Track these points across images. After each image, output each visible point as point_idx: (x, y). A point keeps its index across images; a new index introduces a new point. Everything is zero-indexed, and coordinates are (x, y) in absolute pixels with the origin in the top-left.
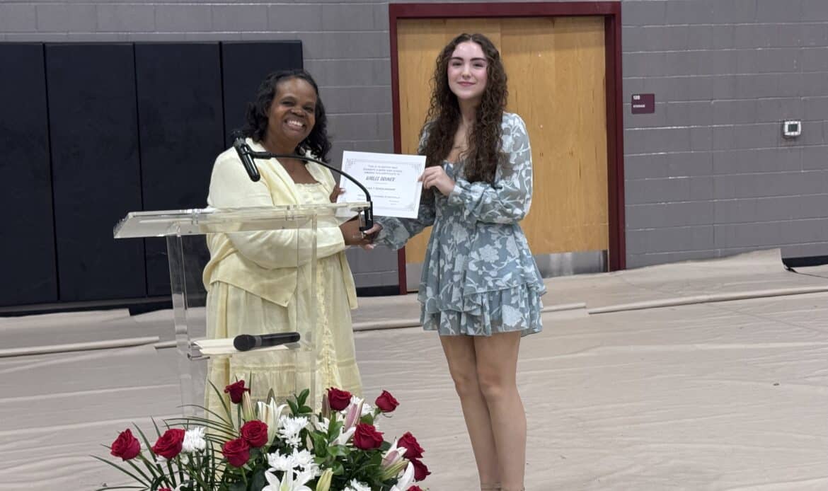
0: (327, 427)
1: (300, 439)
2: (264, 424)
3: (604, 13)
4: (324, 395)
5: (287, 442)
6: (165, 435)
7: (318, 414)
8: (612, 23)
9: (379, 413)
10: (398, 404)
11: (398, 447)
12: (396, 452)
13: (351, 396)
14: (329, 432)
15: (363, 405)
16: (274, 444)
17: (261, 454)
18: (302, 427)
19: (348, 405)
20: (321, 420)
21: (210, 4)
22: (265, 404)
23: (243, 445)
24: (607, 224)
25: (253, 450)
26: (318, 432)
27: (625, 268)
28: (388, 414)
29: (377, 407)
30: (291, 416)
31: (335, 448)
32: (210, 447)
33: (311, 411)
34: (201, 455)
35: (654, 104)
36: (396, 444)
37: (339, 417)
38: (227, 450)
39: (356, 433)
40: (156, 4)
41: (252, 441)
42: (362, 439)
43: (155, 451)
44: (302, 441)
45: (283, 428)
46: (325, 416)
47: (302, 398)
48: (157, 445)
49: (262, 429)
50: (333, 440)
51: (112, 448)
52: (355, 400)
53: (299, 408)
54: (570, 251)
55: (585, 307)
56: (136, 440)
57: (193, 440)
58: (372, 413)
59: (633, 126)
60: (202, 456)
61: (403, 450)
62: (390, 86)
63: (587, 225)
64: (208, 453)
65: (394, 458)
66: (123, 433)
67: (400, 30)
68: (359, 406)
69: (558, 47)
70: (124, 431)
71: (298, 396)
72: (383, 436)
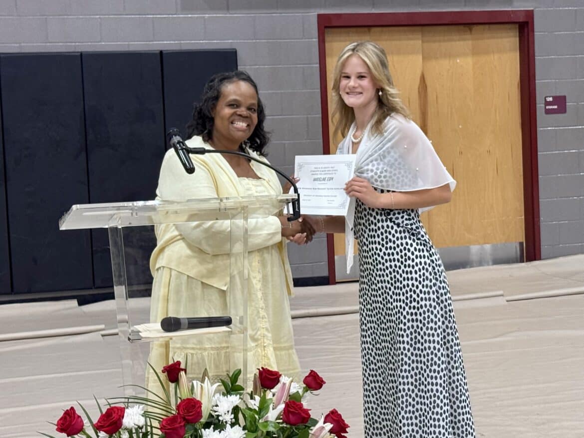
0: (258, 406)
1: (233, 415)
2: (198, 401)
3: (518, 21)
4: (255, 374)
5: (220, 418)
6: (106, 413)
7: (250, 393)
8: (526, 30)
9: (307, 391)
10: (325, 383)
11: (325, 422)
12: (323, 428)
13: (280, 375)
14: (259, 409)
15: (291, 383)
16: (208, 421)
17: (196, 430)
18: (235, 405)
19: (277, 384)
20: (252, 398)
21: (152, 16)
22: (199, 383)
23: (179, 420)
24: (523, 217)
25: (189, 427)
26: (250, 409)
27: (540, 259)
28: (315, 392)
29: (305, 386)
30: (224, 395)
31: (265, 424)
32: (149, 424)
33: (243, 389)
34: (140, 431)
35: (566, 105)
36: (322, 420)
37: (269, 395)
38: (164, 426)
39: (284, 409)
40: (101, 17)
41: (187, 417)
42: (291, 416)
43: (98, 428)
44: (234, 418)
45: (217, 406)
46: (256, 394)
47: (235, 377)
48: (98, 421)
49: (197, 406)
50: (263, 417)
51: (57, 425)
52: (284, 379)
53: (231, 386)
54: (488, 243)
55: (502, 295)
56: (79, 417)
57: (133, 417)
58: (301, 392)
59: (546, 126)
60: (142, 432)
61: (329, 426)
62: (319, 90)
63: (504, 218)
64: (146, 429)
65: (321, 433)
66: (67, 410)
67: (328, 38)
68: (287, 385)
69: (475, 52)
70: (69, 408)
71: (231, 375)
72: (310, 412)
